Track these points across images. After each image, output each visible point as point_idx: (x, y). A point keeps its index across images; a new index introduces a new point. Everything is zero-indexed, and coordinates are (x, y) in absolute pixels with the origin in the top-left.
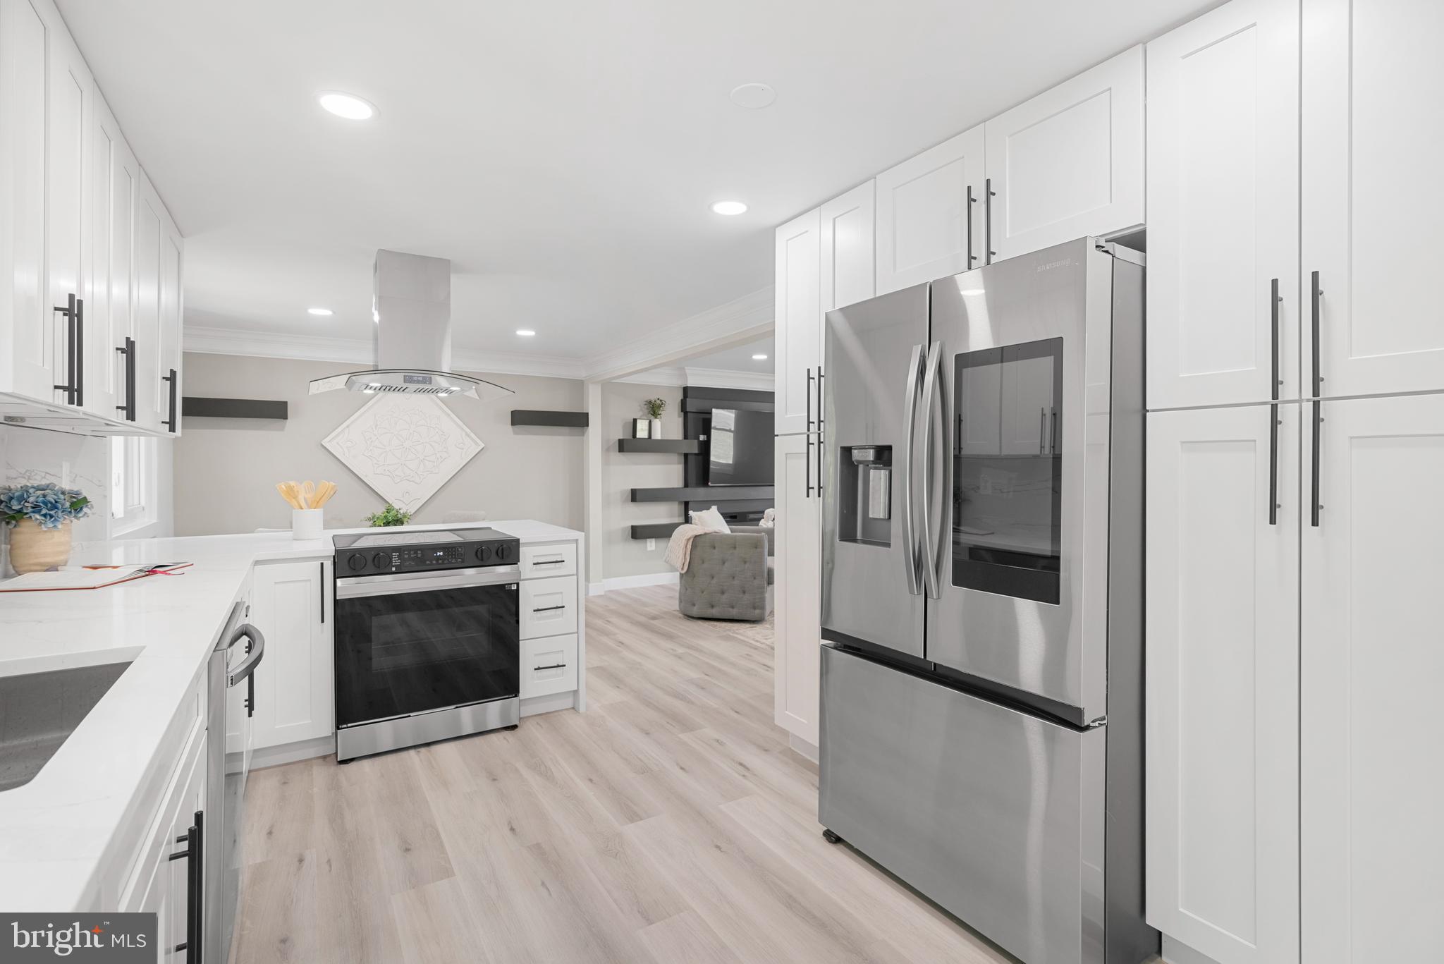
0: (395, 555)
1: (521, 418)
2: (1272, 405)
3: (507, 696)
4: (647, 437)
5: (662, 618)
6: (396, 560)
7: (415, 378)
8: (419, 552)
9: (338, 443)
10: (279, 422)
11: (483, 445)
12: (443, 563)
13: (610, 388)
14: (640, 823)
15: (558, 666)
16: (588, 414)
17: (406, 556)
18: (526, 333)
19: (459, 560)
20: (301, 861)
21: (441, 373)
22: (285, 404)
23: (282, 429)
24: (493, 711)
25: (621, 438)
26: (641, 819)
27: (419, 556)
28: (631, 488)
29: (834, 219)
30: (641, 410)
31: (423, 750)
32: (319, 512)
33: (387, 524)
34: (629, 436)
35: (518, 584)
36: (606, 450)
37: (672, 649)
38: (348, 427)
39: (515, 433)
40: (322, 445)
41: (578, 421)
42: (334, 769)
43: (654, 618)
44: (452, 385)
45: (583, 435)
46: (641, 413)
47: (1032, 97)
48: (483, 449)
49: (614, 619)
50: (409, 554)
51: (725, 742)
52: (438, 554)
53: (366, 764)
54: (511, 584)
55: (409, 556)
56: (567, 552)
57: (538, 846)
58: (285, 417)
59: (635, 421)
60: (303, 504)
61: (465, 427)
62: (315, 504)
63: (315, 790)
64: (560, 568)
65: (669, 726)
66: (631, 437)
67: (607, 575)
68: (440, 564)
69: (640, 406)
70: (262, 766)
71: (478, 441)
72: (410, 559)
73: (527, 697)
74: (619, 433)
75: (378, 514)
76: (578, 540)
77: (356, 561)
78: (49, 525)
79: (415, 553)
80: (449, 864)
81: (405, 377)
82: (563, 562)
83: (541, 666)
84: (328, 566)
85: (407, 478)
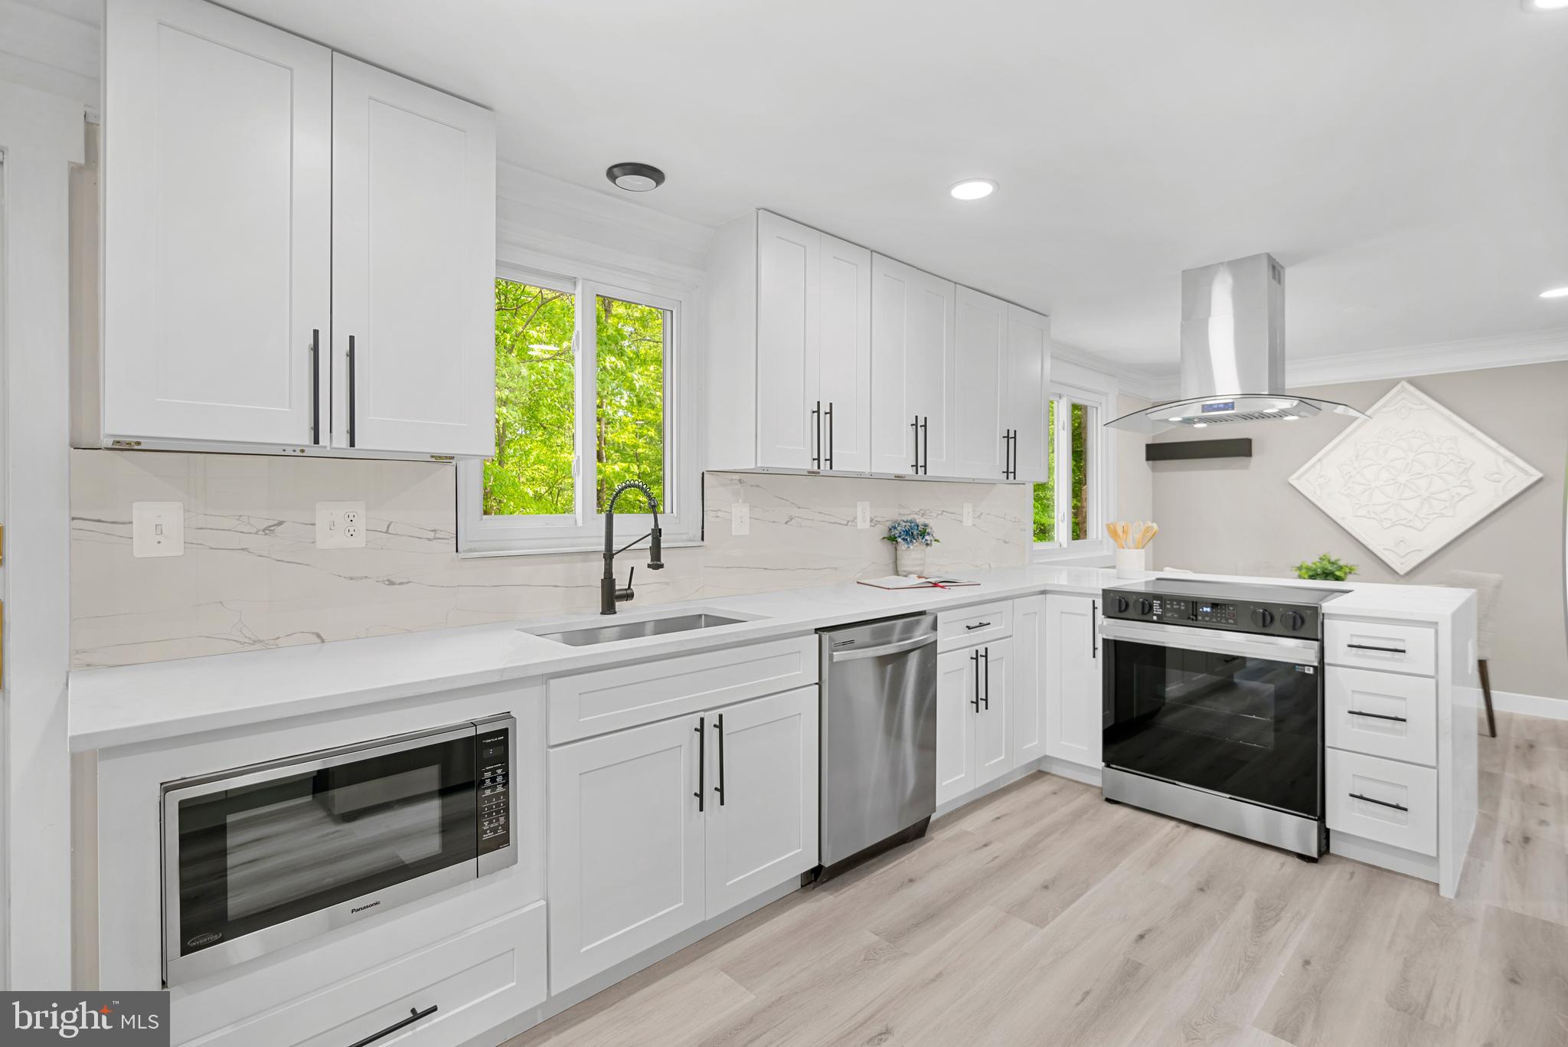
0: (1156, 603)
3: (1306, 815)
6: (1157, 610)
8: (1182, 604)
9: (1306, 481)
10: (1244, 460)
11: (1541, 475)
12: (1210, 621)
15: (1397, 807)
17: (1168, 606)
19: (1231, 621)
20: (987, 845)
22: (1247, 441)
23: (1247, 467)
27: (1183, 608)
31: (1184, 827)
32: (1141, 552)
35: (1322, 669)
38: (1320, 460)
40: (1290, 484)
42: (1099, 803)
48: (1540, 480)
50: (1172, 605)
52: (1205, 609)
54: (1304, 666)
55: (1172, 607)
58: (1249, 455)
60: (1131, 544)
61: (1502, 450)
62: (1138, 545)
64: (1401, 661)
68: (1206, 621)
71: (1529, 469)
72: (1172, 610)
73: (1344, 830)
75: (1309, 563)
76: (1437, 623)
77: (1119, 604)
78: (906, 546)
79: (1179, 604)
80: (1054, 917)
81: (1203, 406)
82: (1404, 651)
83: (1365, 796)
84: (1099, 603)
85: (1404, 522)
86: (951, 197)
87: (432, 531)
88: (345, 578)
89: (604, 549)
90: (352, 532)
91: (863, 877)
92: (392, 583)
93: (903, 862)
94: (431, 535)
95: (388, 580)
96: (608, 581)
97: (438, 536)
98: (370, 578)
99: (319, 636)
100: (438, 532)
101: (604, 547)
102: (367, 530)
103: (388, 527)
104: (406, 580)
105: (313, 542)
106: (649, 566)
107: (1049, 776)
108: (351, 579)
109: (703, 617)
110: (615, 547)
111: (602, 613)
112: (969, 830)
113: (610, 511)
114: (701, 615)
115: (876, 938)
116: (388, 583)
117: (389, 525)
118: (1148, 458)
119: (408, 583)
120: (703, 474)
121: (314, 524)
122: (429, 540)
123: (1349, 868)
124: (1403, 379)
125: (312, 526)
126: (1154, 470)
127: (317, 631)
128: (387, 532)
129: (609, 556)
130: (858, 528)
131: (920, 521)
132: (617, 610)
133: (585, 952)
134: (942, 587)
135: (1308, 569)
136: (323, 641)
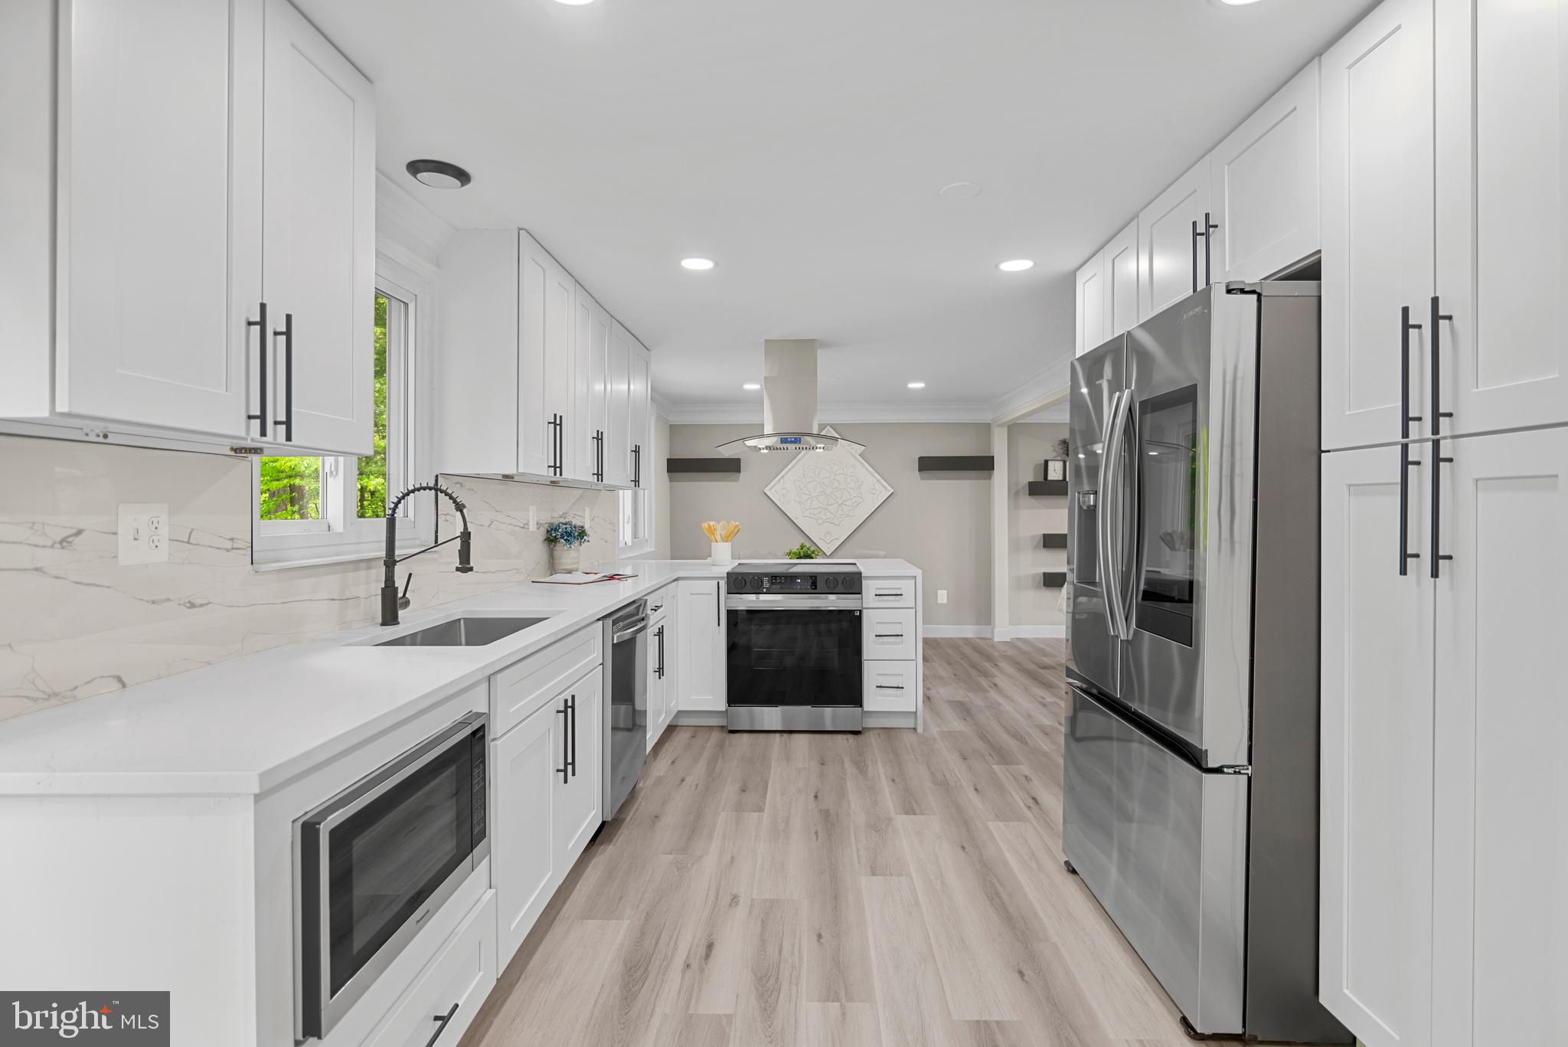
0: (766, 579)
1: (929, 465)
2: (1402, 445)
3: (853, 706)
4: (1061, 478)
5: (1054, 668)
6: (766, 584)
7: (789, 440)
9: (776, 491)
10: (735, 475)
11: (892, 491)
13: (1015, 429)
14: (912, 816)
15: (898, 688)
16: (993, 457)
18: (916, 385)
20: (683, 780)
21: (810, 435)
22: (738, 460)
23: (737, 480)
24: (830, 715)
25: (1032, 480)
26: (915, 814)
28: (1042, 533)
29: (1114, 260)
30: (1055, 450)
31: (785, 735)
32: (728, 544)
33: (800, 558)
34: (1041, 479)
35: (860, 611)
36: (1014, 494)
37: (1042, 697)
38: (783, 477)
39: (922, 478)
40: (765, 494)
41: (983, 464)
42: (725, 735)
43: (1045, 668)
44: (818, 443)
45: (990, 477)
46: (1055, 454)
47: (1229, 134)
48: (892, 494)
49: (1003, 665)
51: (1033, 779)
53: (745, 736)
54: (855, 611)
56: (906, 587)
57: (827, 811)
58: (739, 471)
59: (1046, 462)
60: (719, 538)
61: (876, 475)
62: (726, 539)
63: (709, 744)
64: (899, 601)
65: (991, 758)
66: (1043, 480)
67: (1015, 621)
69: (1053, 446)
70: (685, 724)
71: (888, 486)
73: (871, 710)
74: (1028, 476)
75: (794, 550)
76: (916, 577)
77: (739, 582)
78: (568, 546)
79: (781, 579)
80: (765, 805)
81: (781, 439)
82: (902, 595)
83: (883, 685)
84: (723, 584)
85: (829, 520)
86: (682, 266)
87: (230, 539)
88: (147, 601)
89: (384, 555)
90: (156, 543)
91: (620, 827)
92: (193, 606)
93: (637, 809)
94: (229, 545)
95: (190, 602)
96: (389, 591)
97: (235, 546)
98: (172, 601)
99: (120, 680)
100: (236, 541)
101: (384, 553)
102: (170, 540)
103: (190, 536)
104: (205, 601)
105: (115, 557)
106: (458, 569)
107: (678, 728)
108: (153, 602)
109: (462, 621)
110: (398, 552)
111: (382, 625)
112: (661, 774)
113: (393, 515)
114: (459, 620)
115: (671, 857)
116: (188, 605)
117: (191, 533)
118: (669, 471)
119: (208, 604)
120: (437, 476)
121: (115, 534)
122: (228, 550)
123: (876, 732)
124: (828, 424)
125: (112, 536)
126: (671, 480)
127: (118, 674)
128: (188, 542)
129: (390, 562)
130: (530, 530)
131: (576, 522)
132: (399, 620)
133: (515, 928)
134: (619, 579)
135: (795, 553)
136: (124, 686)
